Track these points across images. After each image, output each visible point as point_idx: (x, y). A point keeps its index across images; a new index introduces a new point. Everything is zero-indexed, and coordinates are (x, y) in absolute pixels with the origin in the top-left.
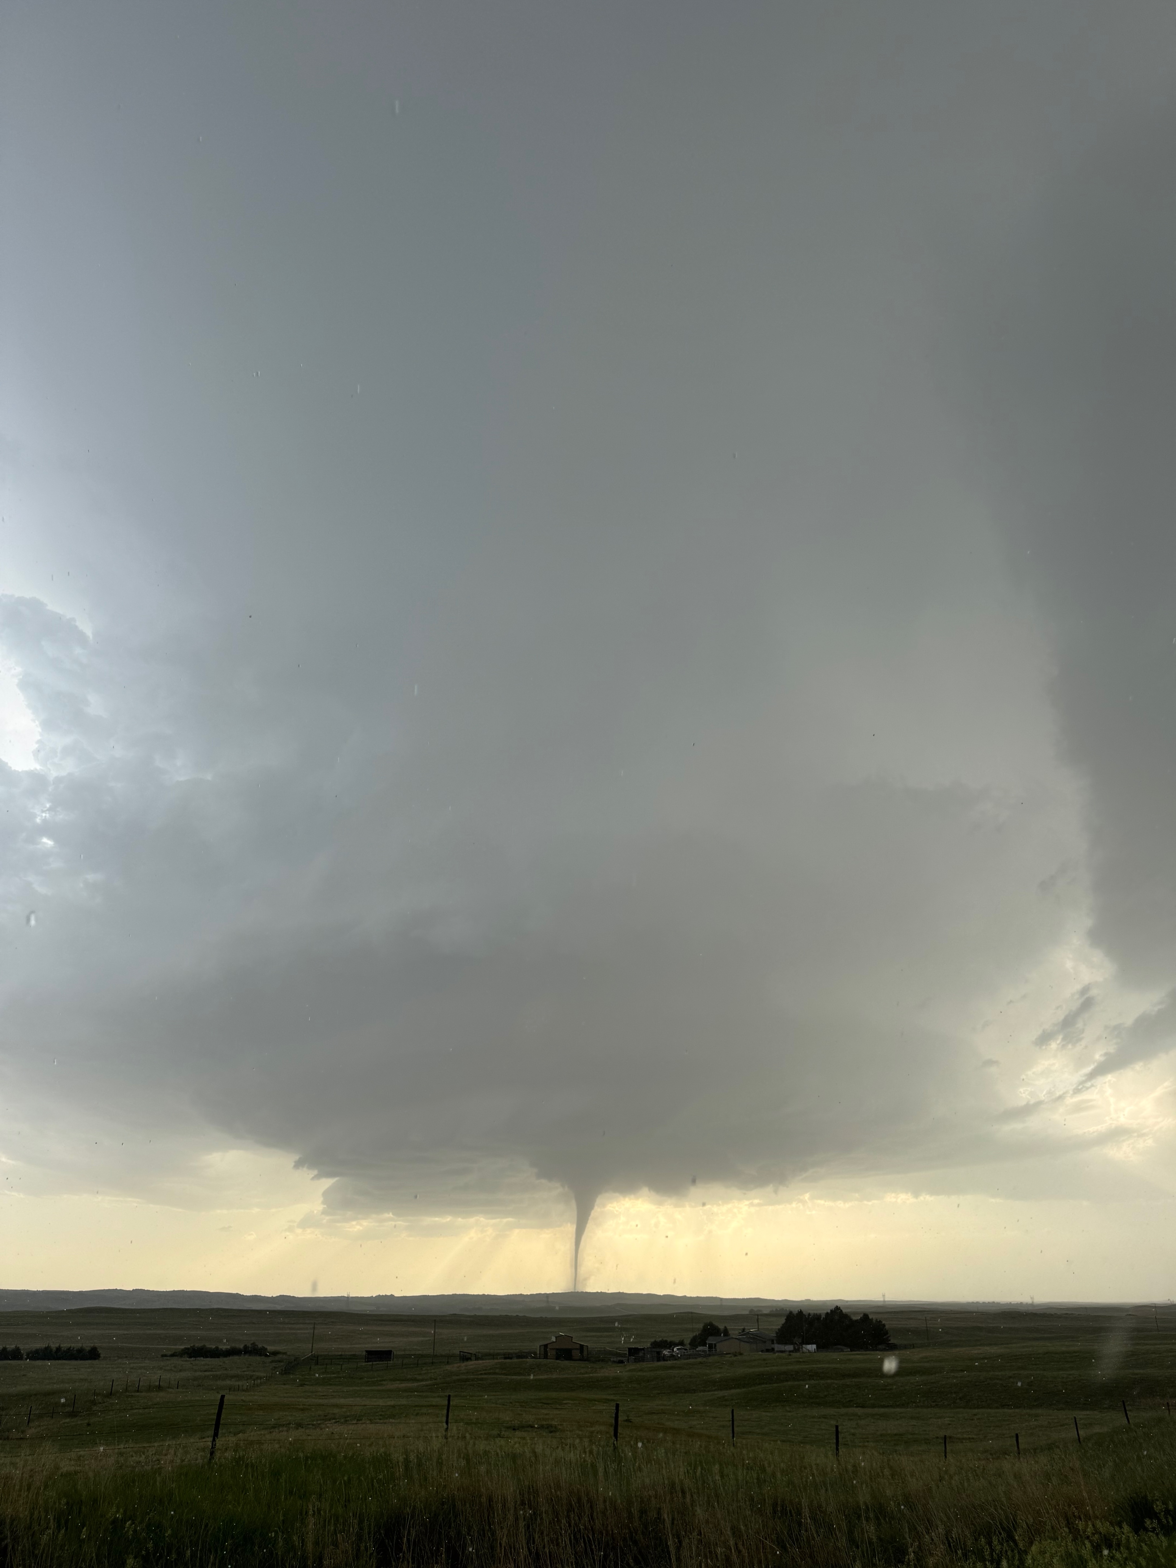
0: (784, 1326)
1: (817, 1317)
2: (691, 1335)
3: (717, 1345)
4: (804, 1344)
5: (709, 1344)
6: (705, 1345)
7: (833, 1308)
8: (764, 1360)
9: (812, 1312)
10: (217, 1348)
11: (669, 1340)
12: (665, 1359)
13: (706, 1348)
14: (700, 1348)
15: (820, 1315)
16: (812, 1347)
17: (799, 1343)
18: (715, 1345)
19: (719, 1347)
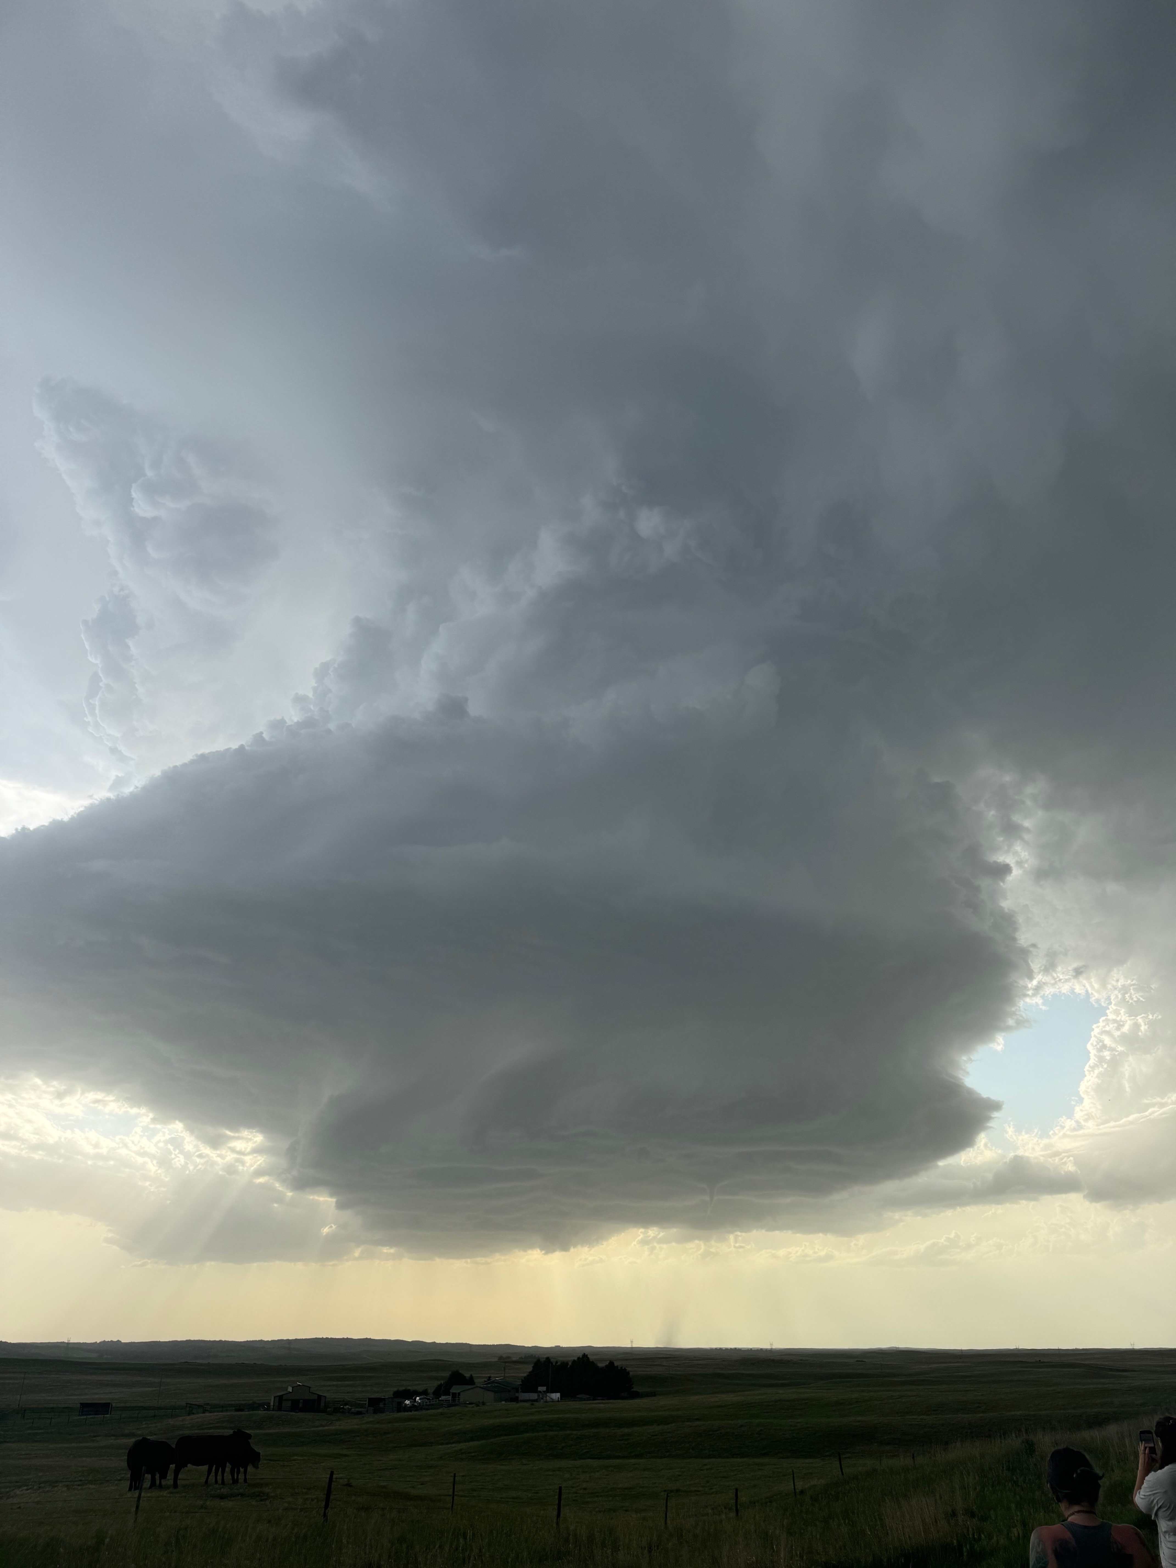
0: (531, 1373)
1: (564, 1365)
2: (436, 1383)
3: (461, 1393)
4: (548, 1393)
5: (453, 1393)
6: (449, 1394)
7: (581, 1353)
8: (506, 1410)
9: (559, 1358)
11: (412, 1388)
12: (406, 1409)
13: (450, 1398)
14: (443, 1398)
15: (567, 1364)
16: (556, 1396)
17: (544, 1391)
18: (459, 1394)
19: (463, 1397)
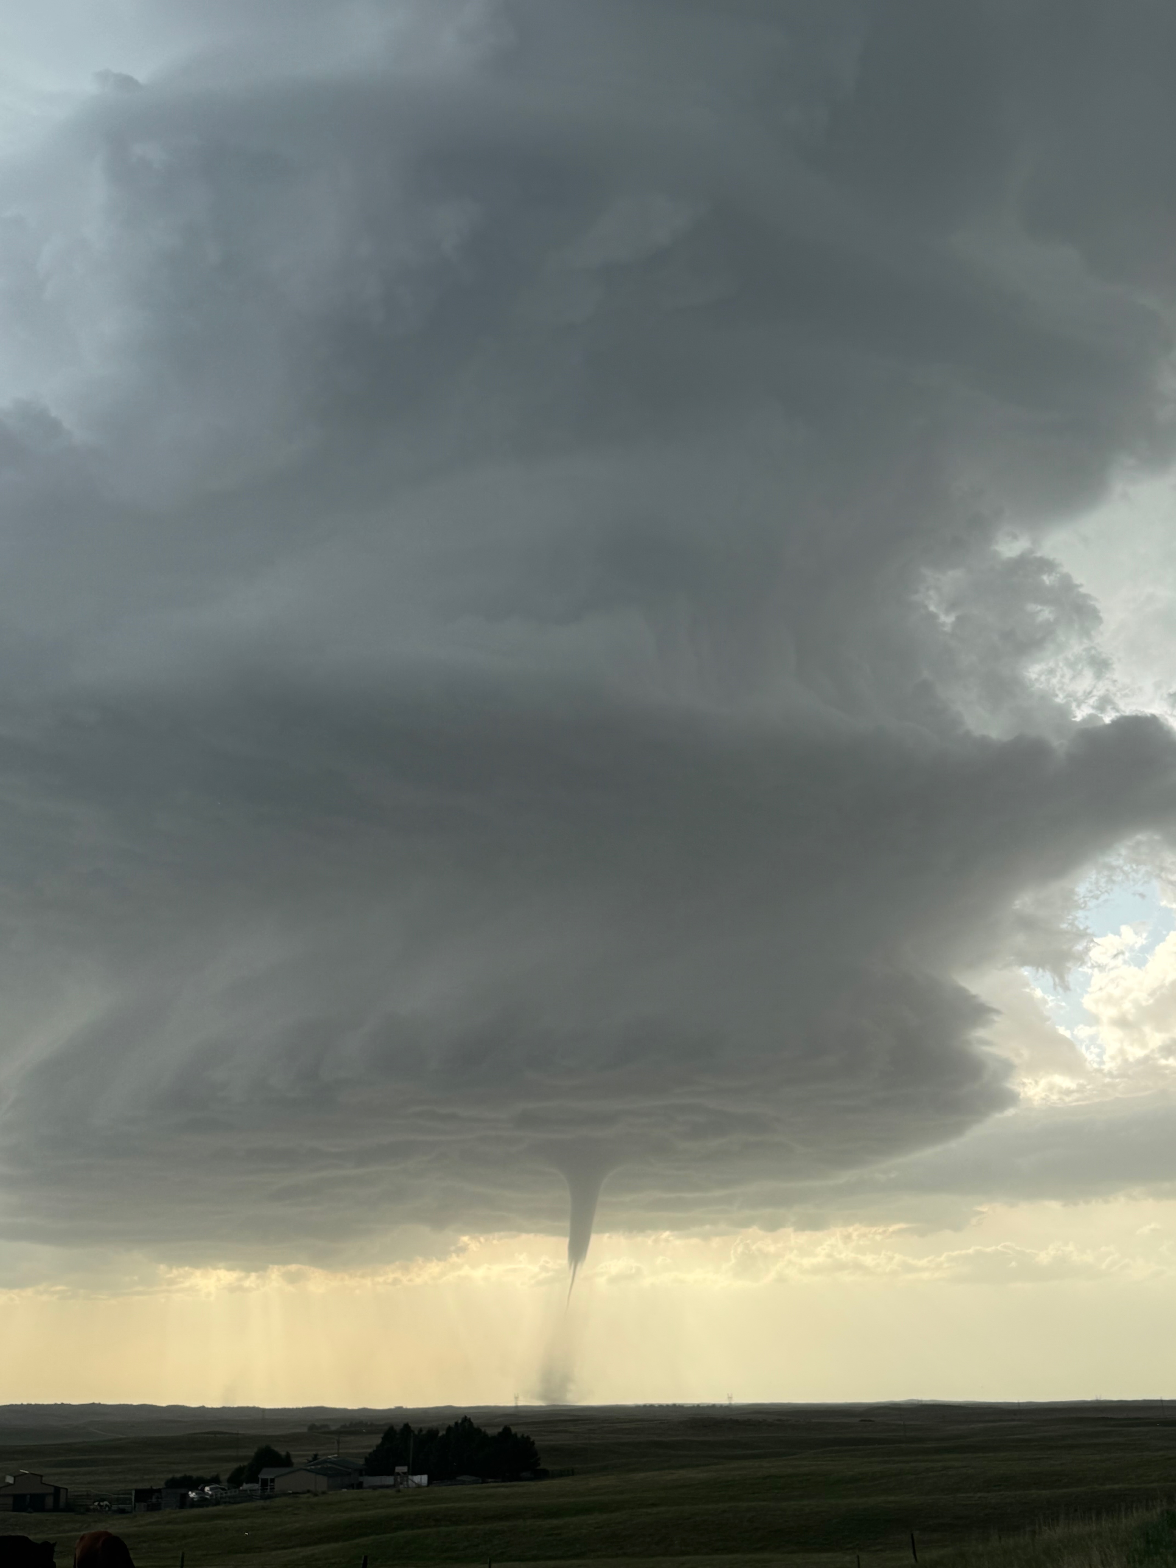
0: (380, 1447)
1: (432, 1433)
2: (235, 1466)
3: (276, 1480)
4: (409, 1474)
5: (262, 1480)
6: (256, 1481)
7: (459, 1416)
8: (361, 1500)
9: (426, 1425)
11: (195, 1474)
12: (193, 1504)
13: (257, 1486)
14: (245, 1486)
15: (437, 1432)
16: (423, 1479)
17: (404, 1473)
18: (272, 1480)
19: (279, 1485)
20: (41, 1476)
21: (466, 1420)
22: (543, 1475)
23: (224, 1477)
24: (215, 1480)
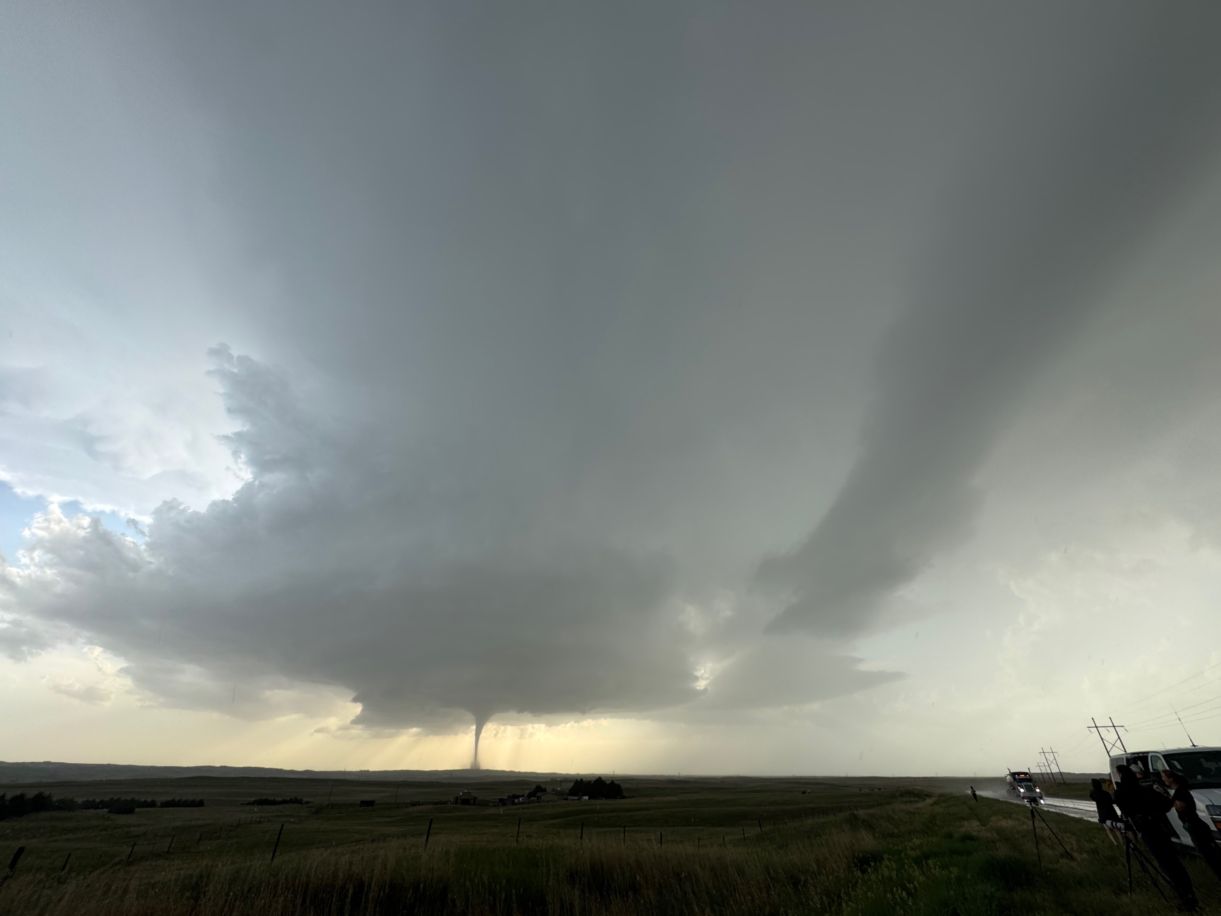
0: (573, 787)
1: (589, 782)
2: (529, 791)
3: (542, 796)
4: (583, 796)
5: (537, 796)
6: (534, 796)
7: (598, 777)
8: (565, 804)
9: (587, 780)
10: (274, 800)
11: (517, 794)
12: (516, 804)
13: (535, 798)
14: (532, 798)
15: (591, 781)
16: (586, 798)
17: (581, 796)
18: (540, 797)
19: (543, 798)
20: (470, 793)
21: (600, 778)
22: (624, 797)
23: (526, 795)
24: (523, 796)
